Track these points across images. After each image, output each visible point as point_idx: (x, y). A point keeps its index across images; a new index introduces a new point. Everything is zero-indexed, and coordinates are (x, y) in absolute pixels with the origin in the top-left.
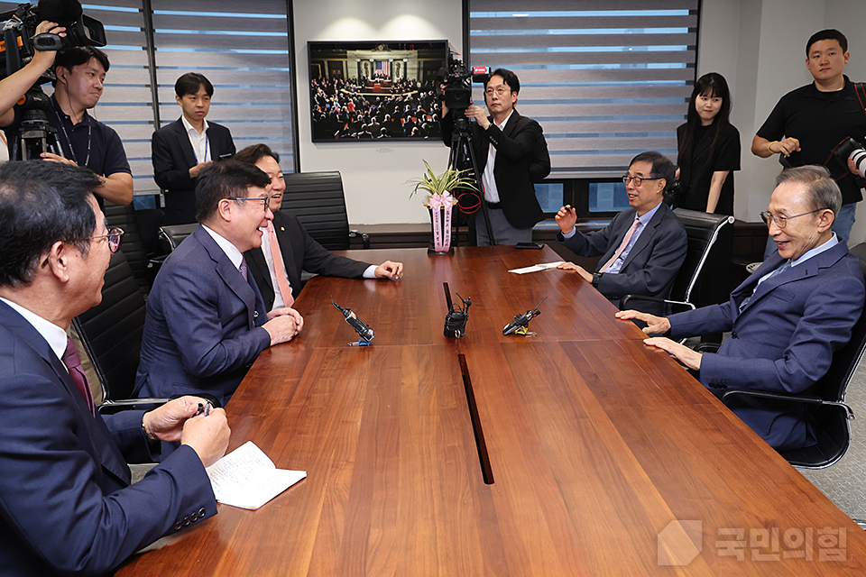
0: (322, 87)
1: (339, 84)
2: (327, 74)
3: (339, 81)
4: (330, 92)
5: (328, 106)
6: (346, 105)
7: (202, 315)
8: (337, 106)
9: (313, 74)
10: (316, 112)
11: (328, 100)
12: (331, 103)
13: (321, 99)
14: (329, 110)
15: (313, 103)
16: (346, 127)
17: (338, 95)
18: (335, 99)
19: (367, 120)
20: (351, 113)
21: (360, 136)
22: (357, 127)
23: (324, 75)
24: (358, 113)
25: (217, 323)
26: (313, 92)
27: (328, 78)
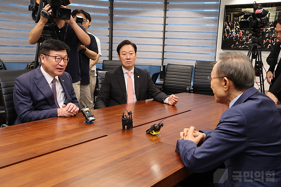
0: (229, 25)
1: (237, 24)
2: (232, 19)
3: (236, 22)
4: (232, 28)
5: (230, 33)
6: (239, 33)
7: (22, 100)
8: (234, 34)
9: (226, 19)
10: (225, 36)
11: (230, 31)
12: (232, 32)
13: (228, 31)
14: (230, 35)
15: (224, 32)
16: (237, 43)
17: (235, 29)
18: (233, 31)
19: (247, 40)
20: (240, 37)
21: (243, 47)
22: (242, 43)
23: (230, 20)
24: (243, 37)
25: (30, 102)
26: (225, 27)
27: (232, 21)
